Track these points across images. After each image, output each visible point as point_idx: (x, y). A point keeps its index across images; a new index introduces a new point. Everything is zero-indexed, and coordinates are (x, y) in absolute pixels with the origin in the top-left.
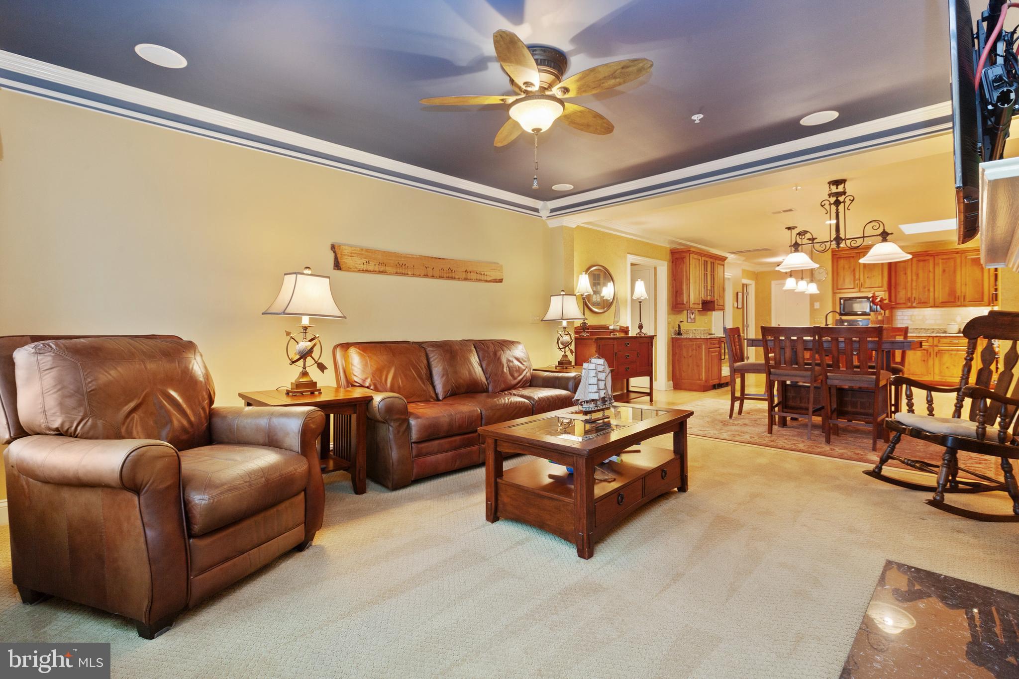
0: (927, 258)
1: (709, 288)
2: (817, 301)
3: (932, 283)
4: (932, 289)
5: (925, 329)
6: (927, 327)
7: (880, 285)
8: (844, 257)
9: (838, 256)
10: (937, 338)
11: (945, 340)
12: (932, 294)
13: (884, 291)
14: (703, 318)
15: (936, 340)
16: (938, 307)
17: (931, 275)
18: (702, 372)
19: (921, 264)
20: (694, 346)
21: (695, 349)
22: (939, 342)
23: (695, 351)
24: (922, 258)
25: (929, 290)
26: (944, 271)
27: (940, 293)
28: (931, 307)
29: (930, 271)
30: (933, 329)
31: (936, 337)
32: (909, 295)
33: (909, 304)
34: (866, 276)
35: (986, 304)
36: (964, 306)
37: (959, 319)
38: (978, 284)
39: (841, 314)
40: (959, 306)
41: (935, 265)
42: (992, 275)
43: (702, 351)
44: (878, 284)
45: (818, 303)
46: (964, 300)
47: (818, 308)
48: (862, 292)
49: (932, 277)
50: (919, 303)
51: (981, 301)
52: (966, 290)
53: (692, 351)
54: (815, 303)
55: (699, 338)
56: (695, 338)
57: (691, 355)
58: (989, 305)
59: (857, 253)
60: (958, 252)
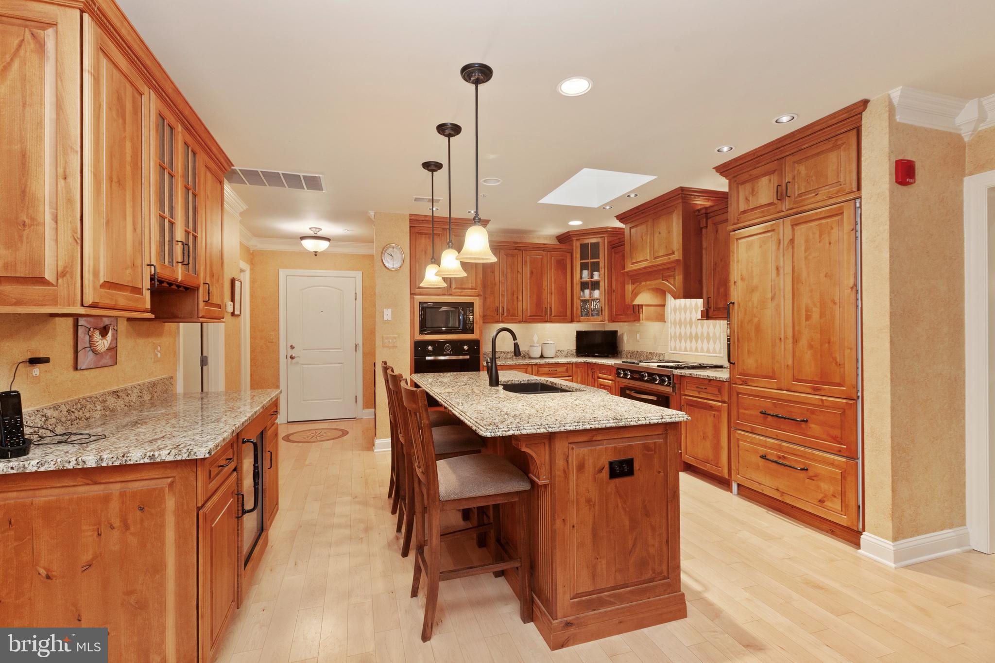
0: (515, 252)
1: (179, 235)
2: (387, 307)
3: (520, 286)
4: (520, 298)
7: (474, 285)
8: (425, 234)
9: (417, 230)
10: (536, 367)
12: (520, 304)
13: (479, 296)
16: (526, 322)
17: (519, 276)
18: (163, 632)
20: (115, 506)
21: (117, 523)
23: (116, 534)
25: (517, 298)
26: (532, 273)
27: (526, 303)
28: (520, 322)
29: (518, 272)
31: (536, 364)
32: (497, 305)
35: (570, 320)
36: (551, 322)
37: (536, 339)
38: (562, 293)
39: (422, 331)
40: (546, 322)
41: (524, 263)
42: (576, 284)
43: (162, 526)
44: (471, 283)
45: (390, 310)
46: (551, 315)
47: (390, 319)
48: (451, 295)
49: (520, 280)
50: (507, 315)
51: (566, 316)
52: (551, 301)
53: (99, 535)
54: (385, 310)
55: (147, 461)
56: (121, 466)
57: (95, 557)
58: (572, 321)
59: (444, 229)
60: (545, 248)
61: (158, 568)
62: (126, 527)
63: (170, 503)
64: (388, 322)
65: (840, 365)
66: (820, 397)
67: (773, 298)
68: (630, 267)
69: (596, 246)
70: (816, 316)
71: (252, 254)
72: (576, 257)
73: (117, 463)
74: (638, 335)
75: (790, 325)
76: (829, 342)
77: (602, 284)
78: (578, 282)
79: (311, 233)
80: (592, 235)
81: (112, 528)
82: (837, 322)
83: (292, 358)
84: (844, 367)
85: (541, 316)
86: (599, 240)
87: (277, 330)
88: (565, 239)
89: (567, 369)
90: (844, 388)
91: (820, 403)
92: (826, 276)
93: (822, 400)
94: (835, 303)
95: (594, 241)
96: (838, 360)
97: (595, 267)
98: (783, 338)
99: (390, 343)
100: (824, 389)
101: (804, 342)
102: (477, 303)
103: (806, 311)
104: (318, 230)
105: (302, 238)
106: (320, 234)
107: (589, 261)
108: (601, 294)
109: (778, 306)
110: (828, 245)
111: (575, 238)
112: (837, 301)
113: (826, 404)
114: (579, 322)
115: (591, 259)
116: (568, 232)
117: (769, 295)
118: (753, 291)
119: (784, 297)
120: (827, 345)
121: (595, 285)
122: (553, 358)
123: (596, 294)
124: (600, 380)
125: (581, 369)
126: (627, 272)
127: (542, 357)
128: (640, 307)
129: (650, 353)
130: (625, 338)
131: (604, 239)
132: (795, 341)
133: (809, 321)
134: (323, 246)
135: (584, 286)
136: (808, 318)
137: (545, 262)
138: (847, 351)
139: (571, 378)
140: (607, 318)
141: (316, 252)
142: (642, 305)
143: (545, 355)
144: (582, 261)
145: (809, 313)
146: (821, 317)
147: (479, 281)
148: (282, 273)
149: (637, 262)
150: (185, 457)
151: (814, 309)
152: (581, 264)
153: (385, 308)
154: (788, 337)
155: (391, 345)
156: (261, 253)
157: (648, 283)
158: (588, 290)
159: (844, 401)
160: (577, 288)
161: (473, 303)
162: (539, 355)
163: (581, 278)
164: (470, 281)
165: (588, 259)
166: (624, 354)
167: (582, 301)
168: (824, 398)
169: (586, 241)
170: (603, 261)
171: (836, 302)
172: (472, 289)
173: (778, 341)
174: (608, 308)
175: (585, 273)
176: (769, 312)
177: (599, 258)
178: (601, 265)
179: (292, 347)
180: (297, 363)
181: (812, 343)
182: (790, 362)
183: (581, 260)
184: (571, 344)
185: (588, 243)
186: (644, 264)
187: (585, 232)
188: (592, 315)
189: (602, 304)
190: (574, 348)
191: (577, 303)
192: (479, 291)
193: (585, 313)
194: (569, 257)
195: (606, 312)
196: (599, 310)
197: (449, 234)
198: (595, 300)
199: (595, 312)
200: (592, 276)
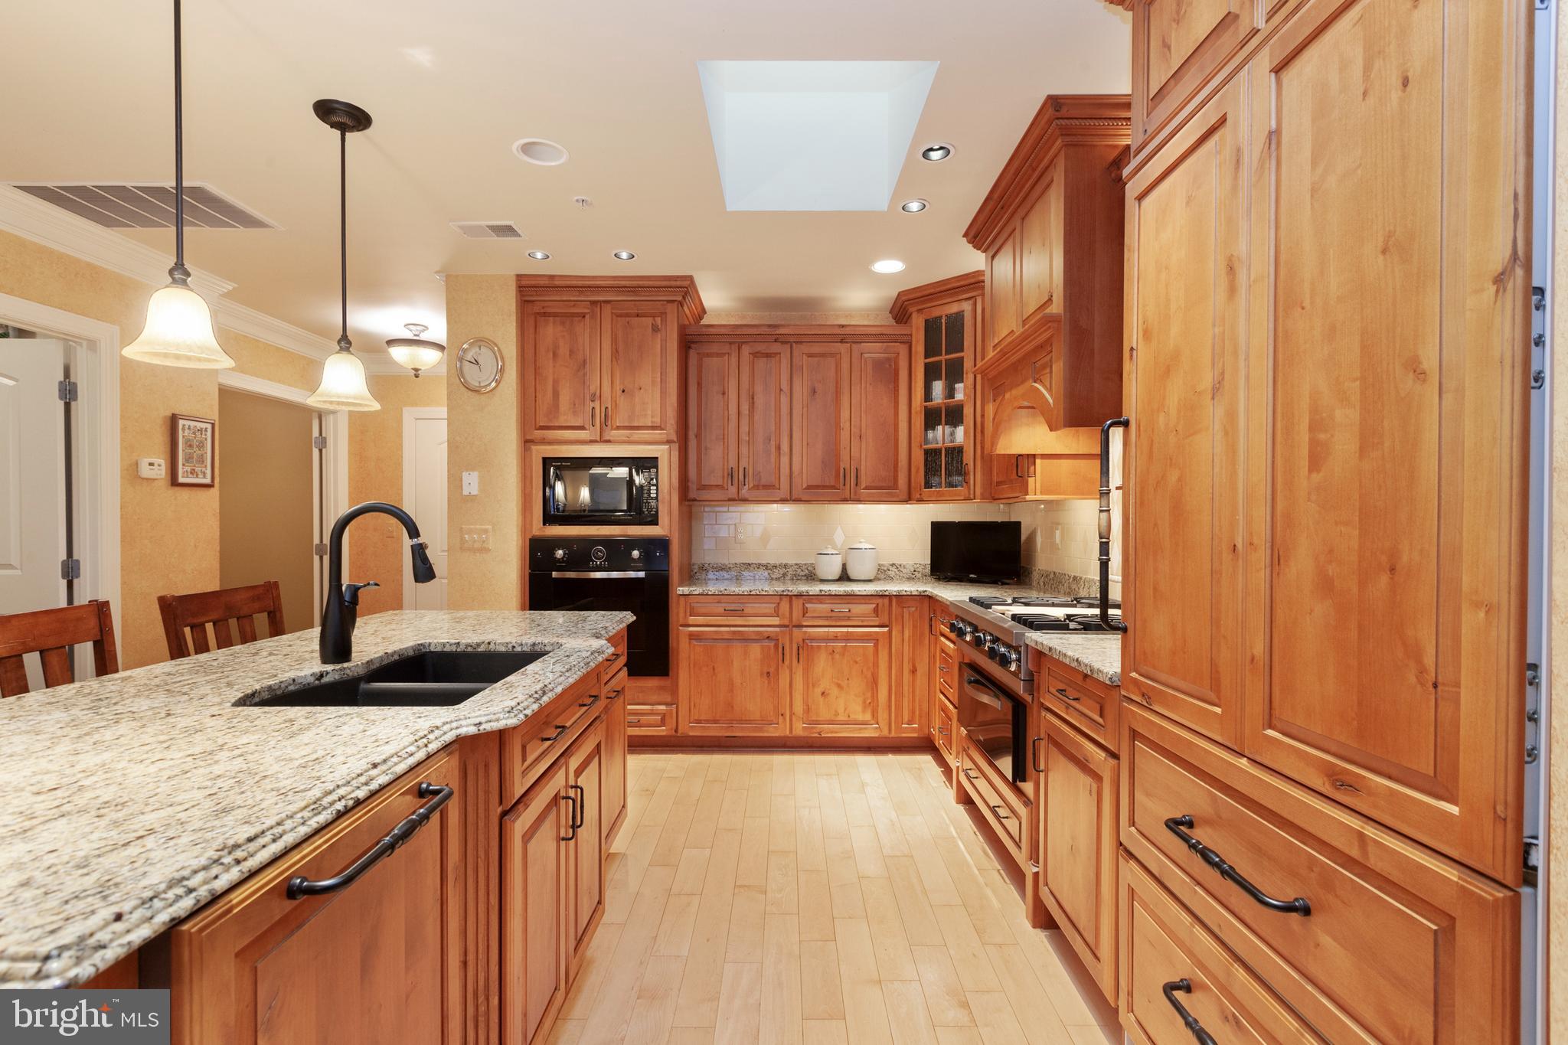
0: (775, 348)
2: (470, 468)
3: (785, 427)
4: (785, 447)
5: (766, 567)
6: (772, 562)
7: (657, 421)
8: (555, 315)
9: (537, 309)
10: (801, 600)
11: (823, 608)
12: (785, 460)
13: (669, 442)
15: (797, 604)
16: (798, 500)
17: (785, 400)
19: (761, 363)
22: (805, 612)
24: (761, 347)
25: (779, 448)
26: (813, 392)
27: (804, 462)
28: (783, 501)
29: (781, 390)
30: (785, 566)
31: (800, 595)
32: (732, 463)
33: (732, 490)
34: (618, 388)
35: (905, 497)
36: (858, 500)
37: (839, 537)
38: (886, 437)
39: (549, 519)
40: (845, 500)
41: (795, 371)
42: (916, 413)
44: (652, 417)
45: (475, 475)
46: (857, 484)
47: (475, 493)
48: (609, 443)
49: (785, 409)
51: (892, 487)
52: (860, 452)
54: (465, 475)
58: (908, 499)
59: (594, 303)
60: (848, 337)
64: (471, 498)
65: (1435, 686)
66: (1355, 823)
67: (1216, 390)
69: (956, 321)
70: (1344, 445)
72: (916, 352)
74: (1058, 533)
75: (1263, 490)
76: (1392, 570)
77: (968, 411)
78: (919, 409)
80: (952, 295)
82: (1428, 467)
84: (1457, 702)
85: (833, 487)
86: (966, 305)
88: (899, 310)
89: (876, 611)
90: (1454, 810)
91: (1355, 852)
92: (1384, 252)
93: (1361, 836)
94: (1421, 375)
95: (954, 308)
96: (1429, 660)
97: (955, 373)
98: (1240, 546)
99: (475, 541)
100: (1372, 792)
101: (1302, 565)
102: (665, 454)
103: (1313, 427)
104: (419, 328)
105: (390, 344)
106: (424, 337)
107: (944, 359)
108: (966, 432)
109: (1231, 416)
110: (1395, 95)
111: (915, 309)
112: (1429, 361)
113: (1375, 862)
114: (920, 501)
115: (946, 355)
117: (1207, 382)
118: (1167, 372)
119: (1248, 378)
120: (1384, 579)
121: (954, 416)
122: (870, 581)
123: (960, 435)
124: (942, 639)
125: (913, 609)
127: (844, 577)
128: (1031, 460)
129: (1075, 578)
130: (1036, 538)
131: (975, 304)
132: (1277, 559)
133: (1318, 471)
135: (932, 419)
136: (1316, 459)
137: (846, 367)
138: (1471, 620)
139: (886, 629)
140: (978, 491)
141: (416, 370)
142: (1034, 456)
143: (853, 574)
144: (928, 360)
145: (1322, 436)
146: (1363, 451)
147: (669, 414)
148: (406, 416)
149: (998, 344)
151: (1339, 414)
152: (927, 366)
153: (467, 471)
154: (1255, 541)
155: (476, 546)
157: (1014, 392)
158: (941, 426)
159: (1452, 874)
160: (919, 421)
161: (657, 458)
162: (835, 571)
163: (928, 396)
164: (649, 412)
165: (941, 355)
166: (1035, 575)
167: (928, 452)
168: (1370, 831)
169: (936, 313)
170: (968, 355)
171: (1425, 365)
172: (653, 428)
173: (1227, 556)
174: (983, 468)
175: (938, 388)
176: (1208, 444)
177: (962, 350)
178: (967, 363)
181: (1331, 570)
182: (1259, 648)
183: (926, 357)
184: (918, 552)
185: (941, 317)
187: (932, 291)
188: (951, 485)
189: (968, 457)
190: (927, 560)
191: (919, 457)
192: (671, 431)
193: (934, 481)
194: (903, 350)
195: (977, 478)
196: (962, 471)
197: (607, 310)
198: (953, 449)
199: (957, 479)
200: (950, 393)
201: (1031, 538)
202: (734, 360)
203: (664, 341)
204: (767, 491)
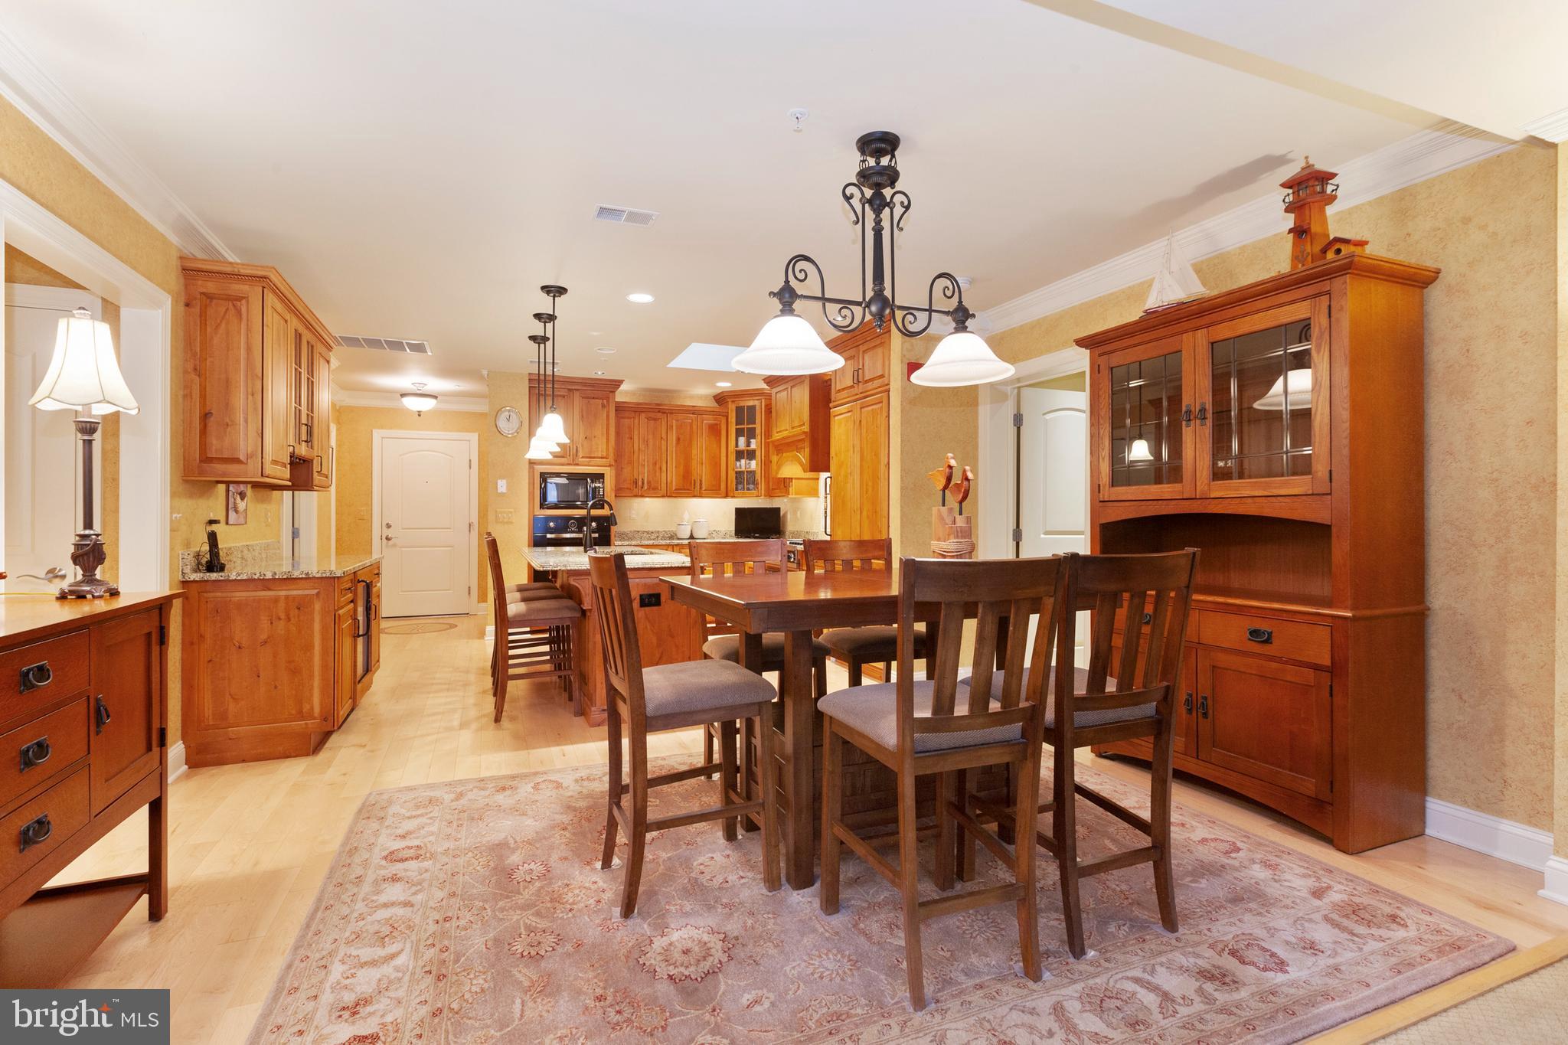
0: (658, 415)
1: (304, 419)
2: (502, 477)
3: (664, 456)
4: (664, 468)
5: (648, 533)
6: (651, 530)
7: (605, 454)
12: (664, 475)
13: (610, 466)
14: (262, 507)
16: (668, 496)
17: (664, 443)
18: (311, 689)
19: (652, 422)
20: (282, 605)
21: (283, 616)
23: (282, 623)
24: (652, 415)
25: (660, 468)
26: (678, 439)
27: (671, 475)
28: (663, 496)
29: (662, 437)
30: (658, 532)
32: (636, 476)
33: (636, 491)
34: (584, 435)
35: (724, 495)
36: (701, 496)
37: (686, 516)
38: (715, 464)
39: (542, 507)
40: (694, 496)
41: (669, 428)
42: (732, 453)
43: (312, 620)
44: (603, 451)
45: (504, 481)
46: (701, 488)
47: (504, 491)
48: (577, 465)
49: (664, 448)
50: (649, 489)
51: (718, 490)
52: (702, 472)
53: (272, 623)
54: (499, 482)
55: (304, 576)
56: (287, 579)
57: (269, 637)
58: (726, 496)
59: (569, 390)
60: (694, 411)
61: (308, 647)
62: (289, 619)
63: (317, 606)
64: (502, 494)
68: (776, 436)
69: (752, 409)
70: (870, 489)
71: (338, 411)
72: (731, 421)
73: (285, 577)
74: (799, 513)
75: (859, 497)
76: (875, 512)
77: (758, 453)
78: (733, 450)
79: (414, 389)
80: (747, 397)
81: (280, 619)
83: (388, 539)
85: (689, 490)
86: (757, 403)
87: (369, 505)
88: (721, 399)
95: (751, 403)
97: (751, 434)
99: (505, 518)
101: (865, 513)
102: (609, 474)
104: (422, 386)
105: (403, 395)
106: (425, 390)
107: (745, 426)
108: (757, 464)
109: (854, 480)
110: (876, 428)
111: (730, 400)
114: (733, 497)
115: (747, 424)
116: (722, 392)
119: (856, 471)
120: (874, 515)
121: (751, 455)
122: (706, 538)
123: (753, 465)
126: (773, 442)
127: (692, 537)
128: (788, 480)
130: (789, 516)
131: (760, 403)
133: (867, 494)
134: (426, 405)
135: (740, 455)
136: (867, 491)
137: (695, 427)
140: (763, 492)
141: (419, 412)
142: (792, 478)
143: (695, 536)
144: (737, 427)
145: (867, 487)
147: (611, 450)
148: (377, 434)
149: (780, 432)
150: (328, 575)
151: (870, 483)
152: (736, 429)
153: (500, 479)
154: (857, 508)
155: (505, 520)
156: (351, 409)
157: (790, 453)
158: (744, 460)
160: (732, 457)
161: (604, 474)
162: (688, 535)
163: (737, 445)
164: (602, 449)
165: (744, 424)
166: (787, 533)
167: (736, 472)
169: (742, 404)
170: (759, 427)
172: (602, 458)
174: (765, 482)
175: (742, 441)
177: (755, 423)
178: (758, 431)
179: (389, 526)
180: (394, 545)
181: (868, 513)
183: (736, 425)
184: (728, 524)
185: (743, 406)
186: (785, 434)
187: (739, 394)
188: (748, 489)
189: (758, 476)
190: (733, 528)
191: (732, 476)
192: (611, 460)
193: (740, 487)
194: (724, 421)
195: (762, 486)
196: (755, 483)
197: (577, 395)
198: (751, 472)
199: (751, 486)
200: (748, 444)
201: (785, 515)
202: (637, 421)
203: (608, 412)
204: (653, 490)
